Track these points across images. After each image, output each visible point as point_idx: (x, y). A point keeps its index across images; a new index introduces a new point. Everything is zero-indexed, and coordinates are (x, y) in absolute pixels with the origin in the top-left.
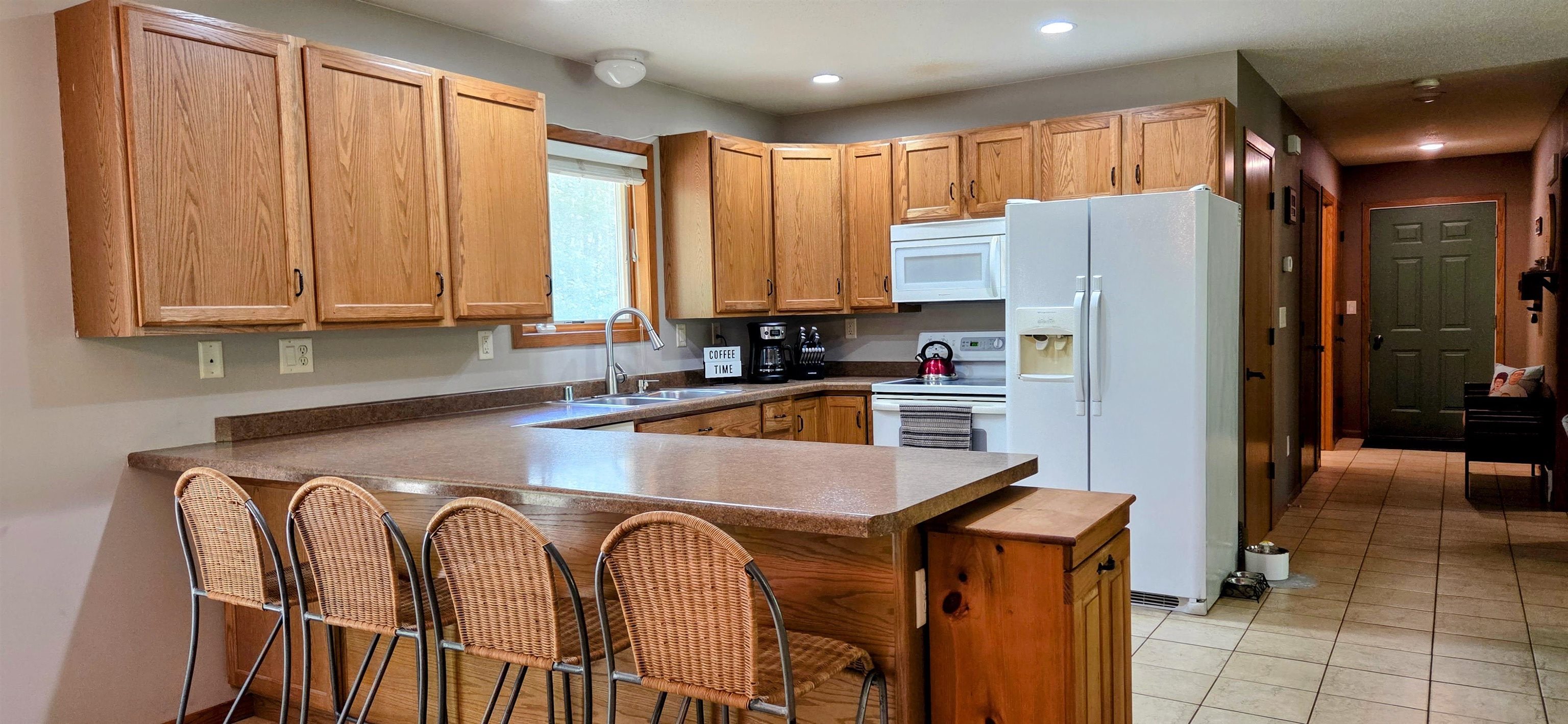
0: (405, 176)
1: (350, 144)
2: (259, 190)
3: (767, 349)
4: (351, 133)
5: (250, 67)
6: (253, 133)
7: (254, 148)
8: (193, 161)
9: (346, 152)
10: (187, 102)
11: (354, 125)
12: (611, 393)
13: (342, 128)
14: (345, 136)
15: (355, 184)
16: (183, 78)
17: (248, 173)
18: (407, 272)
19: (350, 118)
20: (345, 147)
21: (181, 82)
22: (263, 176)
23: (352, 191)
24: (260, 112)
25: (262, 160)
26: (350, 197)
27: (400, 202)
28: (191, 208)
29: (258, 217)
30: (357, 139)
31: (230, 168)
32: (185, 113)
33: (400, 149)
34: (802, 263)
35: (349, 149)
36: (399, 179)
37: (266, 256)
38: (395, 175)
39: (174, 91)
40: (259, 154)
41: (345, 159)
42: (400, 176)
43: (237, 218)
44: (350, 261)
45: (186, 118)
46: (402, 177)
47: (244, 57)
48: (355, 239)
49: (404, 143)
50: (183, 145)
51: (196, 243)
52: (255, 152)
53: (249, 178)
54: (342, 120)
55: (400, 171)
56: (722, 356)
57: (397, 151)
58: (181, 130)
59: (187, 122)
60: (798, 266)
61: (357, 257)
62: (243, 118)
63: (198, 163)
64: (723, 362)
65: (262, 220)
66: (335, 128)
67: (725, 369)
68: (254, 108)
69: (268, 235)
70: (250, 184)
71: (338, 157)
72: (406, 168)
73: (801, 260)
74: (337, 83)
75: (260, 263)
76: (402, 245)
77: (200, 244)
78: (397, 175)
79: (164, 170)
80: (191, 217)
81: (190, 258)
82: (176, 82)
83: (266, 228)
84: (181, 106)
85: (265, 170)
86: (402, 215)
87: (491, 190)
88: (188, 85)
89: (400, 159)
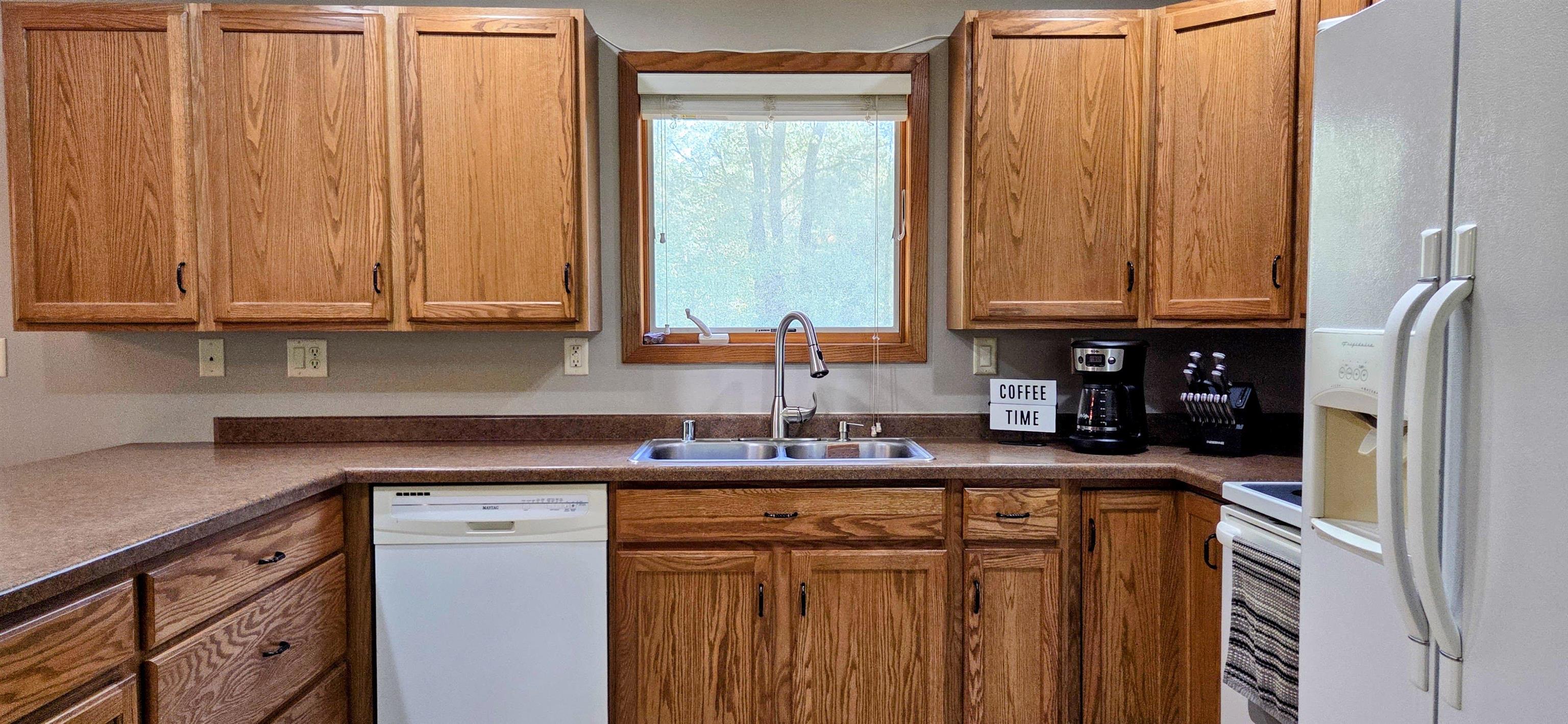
0: (338, 146)
1: (260, 117)
2: (146, 178)
3: (1090, 389)
4: (263, 105)
5: (140, 46)
6: (141, 117)
7: (142, 133)
8: (74, 155)
9: (255, 126)
10: (69, 95)
11: (267, 94)
12: (775, 436)
13: (250, 98)
14: (254, 107)
15: (266, 162)
16: (66, 71)
17: (133, 161)
18: (336, 264)
19: (261, 86)
20: (254, 120)
21: (63, 75)
22: (151, 163)
23: (262, 171)
24: (149, 93)
25: (150, 146)
26: (259, 178)
27: (330, 179)
28: (71, 202)
29: (144, 208)
30: (271, 110)
31: (114, 158)
32: (67, 106)
33: (331, 115)
34: (1205, 228)
35: (260, 122)
36: (330, 152)
37: (152, 250)
38: (323, 145)
39: (57, 86)
40: (148, 140)
41: (254, 135)
42: (330, 147)
43: (120, 209)
44: (256, 252)
45: (68, 111)
46: (334, 150)
47: (133, 38)
48: (264, 226)
49: (338, 105)
50: (65, 138)
51: (75, 239)
52: (142, 138)
53: (135, 166)
54: (251, 89)
55: (331, 142)
56: (1023, 395)
57: (327, 117)
58: (63, 123)
59: (69, 116)
60: (1197, 233)
61: (266, 248)
62: (130, 103)
63: (80, 156)
64: (1022, 405)
65: (149, 212)
66: (241, 100)
67: (1025, 418)
68: (143, 89)
69: (156, 226)
70: (136, 172)
71: (244, 132)
72: (340, 137)
73: (1204, 224)
74: (244, 48)
75: (145, 257)
76: (330, 231)
77: (79, 239)
78: (327, 147)
79: (45, 166)
80: (71, 214)
81: (68, 253)
82: (59, 76)
83: (153, 220)
84: (64, 100)
85: (154, 157)
86: (331, 195)
87: (474, 154)
88: (72, 78)
89: (331, 127)
